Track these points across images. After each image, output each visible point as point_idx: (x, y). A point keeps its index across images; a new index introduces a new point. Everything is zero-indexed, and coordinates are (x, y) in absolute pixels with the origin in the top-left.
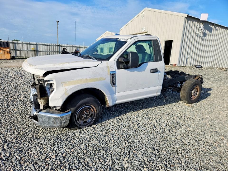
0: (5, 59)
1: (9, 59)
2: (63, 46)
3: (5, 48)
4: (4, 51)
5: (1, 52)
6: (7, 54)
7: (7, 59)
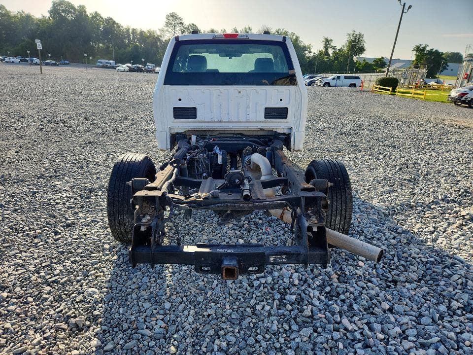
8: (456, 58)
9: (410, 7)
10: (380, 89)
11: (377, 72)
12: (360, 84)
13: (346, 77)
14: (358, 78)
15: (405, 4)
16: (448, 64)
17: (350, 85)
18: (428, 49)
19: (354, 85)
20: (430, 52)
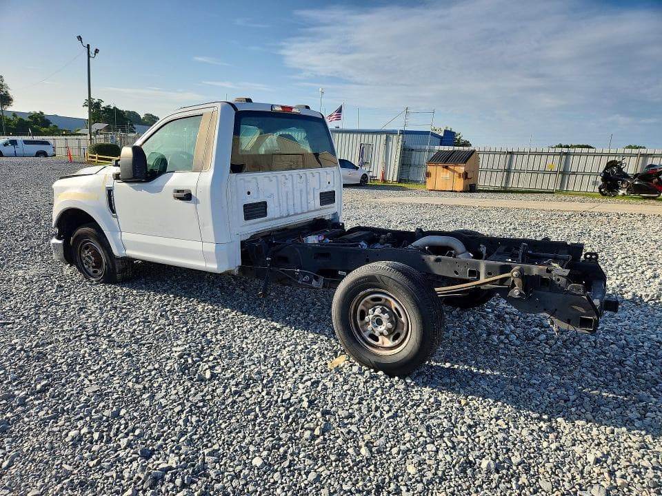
0: (452, 191)
1: (461, 192)
2: (609, 155)
3: (456, 164)
4: (454, 171)
5: (448, 174)
6: (458, 179)
7: (456, 192)
8: (152, 119)
9: (97, 51)
10: (99, 159)
11: (63, 135)
12: (52, 153)
13: (26, 142)
14: (47, 143)
15: (88, 45)
16: (135, 126)
17: (37, 153)
18: (103, 105)
19: (44, 154)
20: (107, 109)
